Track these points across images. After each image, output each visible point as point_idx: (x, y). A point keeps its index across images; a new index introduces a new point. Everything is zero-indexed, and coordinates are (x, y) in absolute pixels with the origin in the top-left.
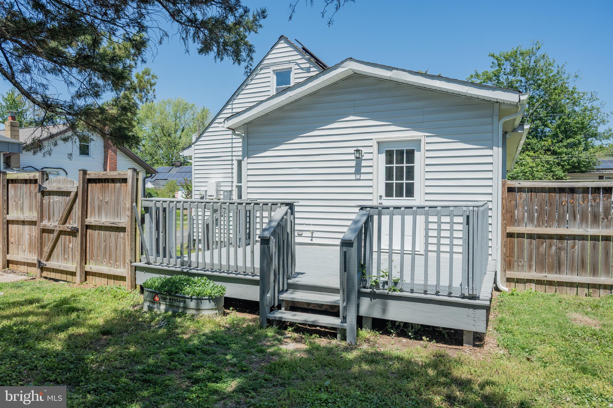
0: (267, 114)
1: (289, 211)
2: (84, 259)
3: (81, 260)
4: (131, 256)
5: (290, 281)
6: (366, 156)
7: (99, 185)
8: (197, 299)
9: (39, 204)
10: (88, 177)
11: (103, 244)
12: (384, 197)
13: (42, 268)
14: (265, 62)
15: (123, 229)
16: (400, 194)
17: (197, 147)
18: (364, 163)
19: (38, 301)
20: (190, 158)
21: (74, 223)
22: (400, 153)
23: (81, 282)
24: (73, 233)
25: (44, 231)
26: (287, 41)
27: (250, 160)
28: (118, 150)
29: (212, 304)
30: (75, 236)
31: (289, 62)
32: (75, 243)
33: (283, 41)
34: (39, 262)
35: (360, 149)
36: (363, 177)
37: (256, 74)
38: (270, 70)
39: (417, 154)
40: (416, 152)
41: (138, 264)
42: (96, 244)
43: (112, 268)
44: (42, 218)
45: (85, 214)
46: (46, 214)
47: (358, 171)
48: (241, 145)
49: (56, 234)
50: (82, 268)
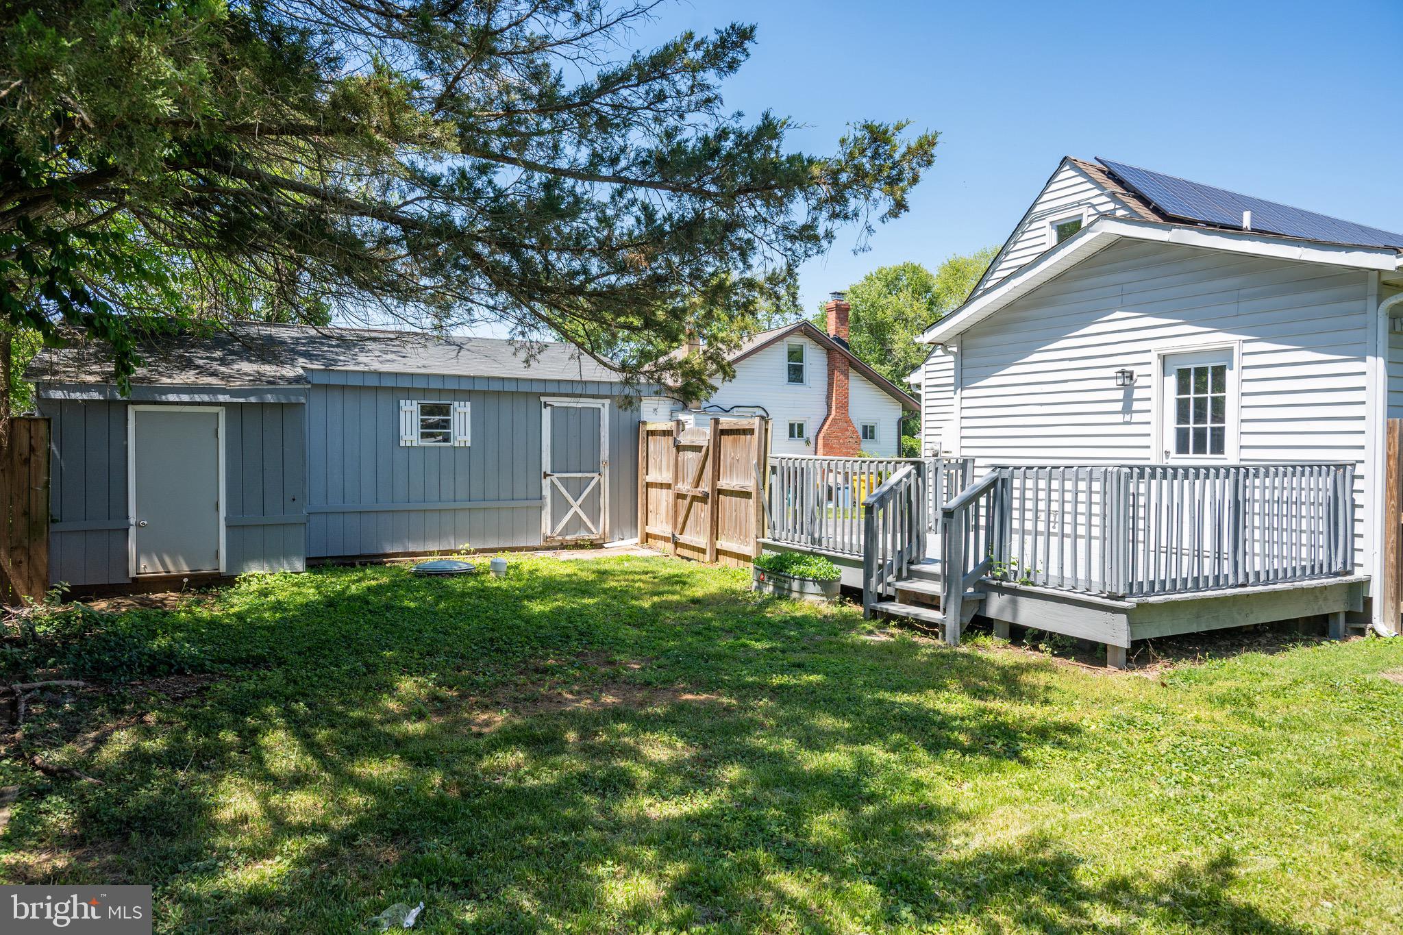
0: (990, 317)
1: (914, 471)
2: (715, 533)
3: (712, 534)
4: (758, 529)
5: (913, 567)
6: (1141, 382)
7: (731, 437)
8: (800, 579)
9: (672, 462)
10: (720, 427)
11: (734, 515)
12: (1173, 453)
13: (677, 544)
14: (1038, 208)
15: (747, 495)
16: (1200, 448)
18: (1137, 394)
19: (653, 572)
20: (918, 386)
21: (705, 487)
22: (1201, 372)
23: (712, 562)
24: (703, 499)
25: (680, 496)
26: (1075, 167)
27: (966, 393)
28: (851, 370)
29: (817, 589)
30: (706, 503)
31: (1079, 204)
32: (702, 512)
33: (1068, 167)
34: (673, 535)
35: (1127, 369)
36: (1136, 417)
37: (1023, 233)
38: (1046, 222)
39: (1231, 377)
40: (1227, 371)
41: (766, 540)
42: (727, 514)
43: (742, 546)
44: (676, 482)
45: (716, 476)
46: (680, 475)
47: (1127, 409)
48: (952, 365)
49: (689, 499)
50: (712, 544)
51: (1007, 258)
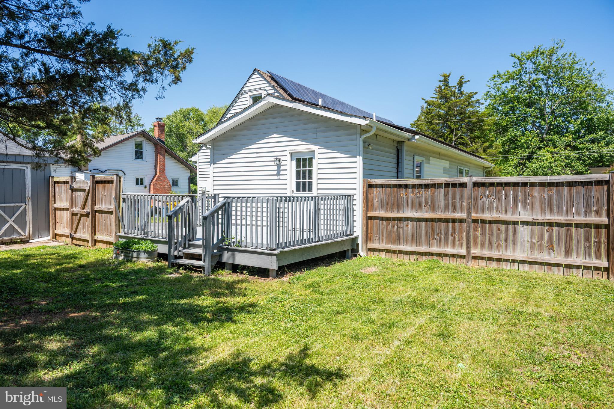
0: (225, 133)
1: (191, 200)
2: (94, 231)
3: (92, 232)
4: (116, 229)
5: (191, 243)
6: (283, 163)
7: (101, 185)
8: (137, 252)
9: (69, 197)
10: (95, 180)
11: (104, 222)
12: (295, 192)
13: (73, 238)
14: (245, 89)
15: (111, 213)
16: (304, 190)
17: (200, 154)
18: (282, 168)
21: (88, 209)
22: (304, 160)
23: (92, 246)
24: (87, 215)
25: (74, 214)
26: (259, 74)
27: (215, 166)
28: (166, 154)
29: (146, 255)
30: (88, 217)
31: (261, 89)
32: (87, 221)
33: (256, 73)
34: (71, 234)
35: (278, 157)
36: (282, 177)
37: (239, 99)
38: (248, 95)
39: (314, 162)
40: (313, 160)
41: (121, 234)
42: (100, 222)
43: (108, 237)
44: (72, 206)
45: (94, 203)
46: (74, 204)
47: (278, 174)
48: (209, 154)
49: (79, 216)
50: (92, 237)
51: (233, 109)
